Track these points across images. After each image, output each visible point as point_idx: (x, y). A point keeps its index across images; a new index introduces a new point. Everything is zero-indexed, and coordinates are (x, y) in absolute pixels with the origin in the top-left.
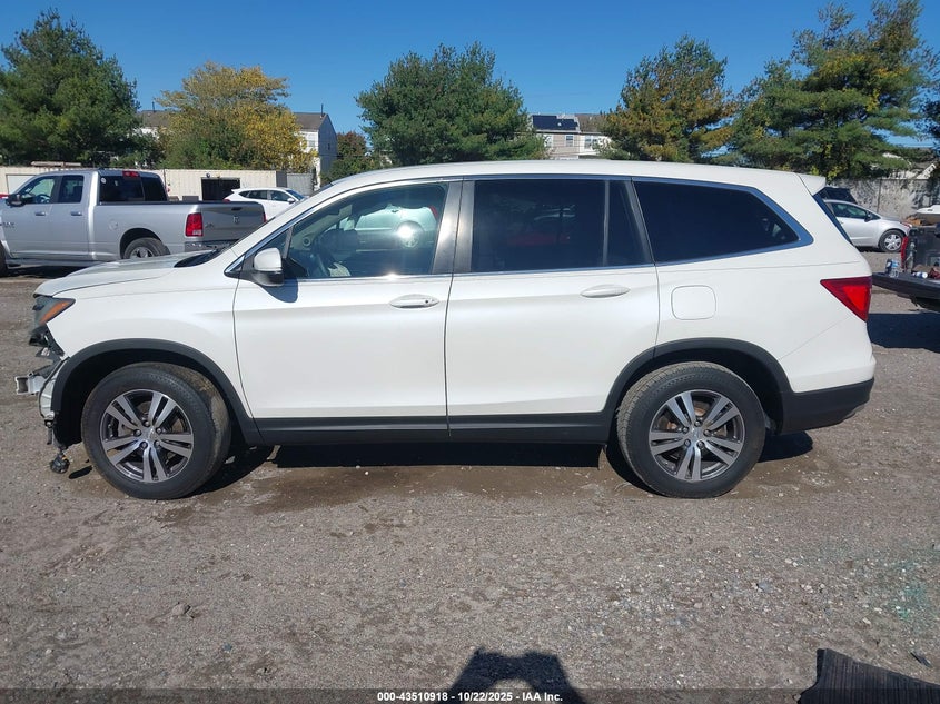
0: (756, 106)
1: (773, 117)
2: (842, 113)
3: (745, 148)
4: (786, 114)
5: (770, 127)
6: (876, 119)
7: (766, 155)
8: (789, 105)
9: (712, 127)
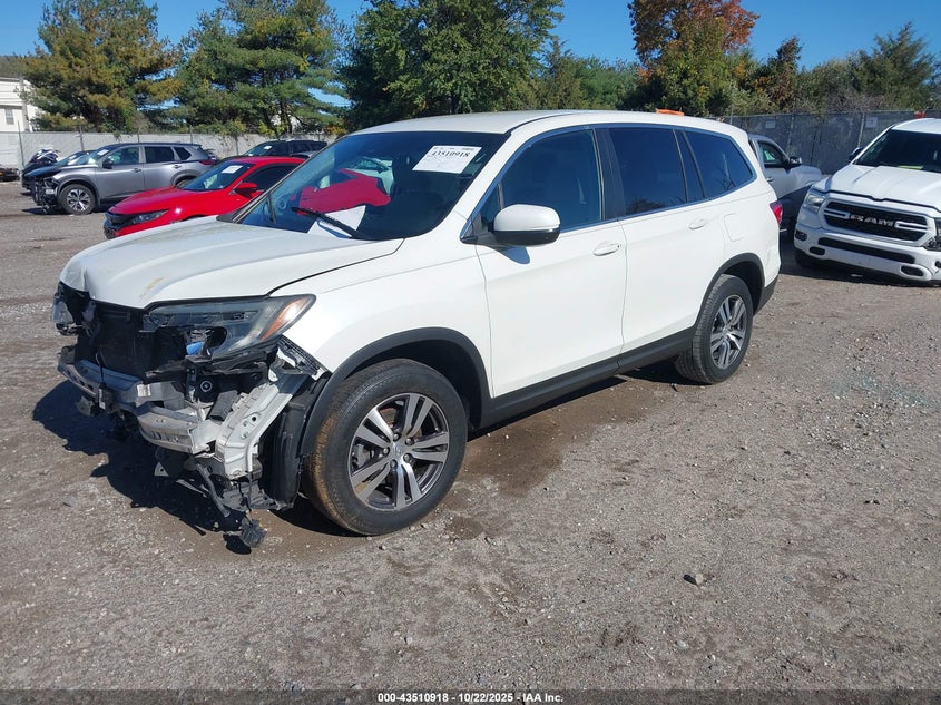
0: (198, 59)
1: (218, 71)
2: (280, 72)
3: (195, 101)
4: (229, 69)
5: (216, 82)
6: (307, 79)
7: (217, 109)
8: (231, 60)
9: (154, 78)
